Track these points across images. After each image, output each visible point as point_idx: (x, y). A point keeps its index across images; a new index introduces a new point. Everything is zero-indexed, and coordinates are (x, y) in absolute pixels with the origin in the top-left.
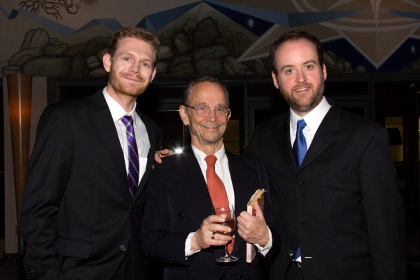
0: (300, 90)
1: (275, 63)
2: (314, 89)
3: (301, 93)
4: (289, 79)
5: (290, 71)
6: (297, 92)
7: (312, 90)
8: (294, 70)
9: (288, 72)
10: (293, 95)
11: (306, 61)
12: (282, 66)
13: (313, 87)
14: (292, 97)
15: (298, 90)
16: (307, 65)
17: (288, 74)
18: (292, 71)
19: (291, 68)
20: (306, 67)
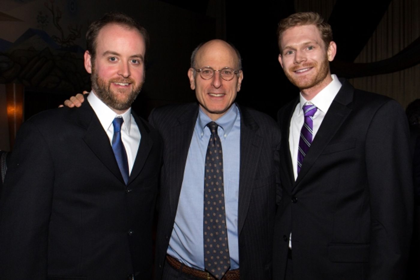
0: (119, 84)
1: (96, 44)
2: (134, 87)
3: (120, 87)
4: (110, 68)
5: (113, 59)
6: (116, 85)
7: (133, 87)
8: (118, 59)
9: (110, 60)
10: (109, 87)
11: (134, 54)
12: (105, 51)
13: (135, 84)
14: (109, 89)
16: (133, 59)
17: (110, 61)
18: (116, 60)
19: (115, 57)
20: (131, 61)
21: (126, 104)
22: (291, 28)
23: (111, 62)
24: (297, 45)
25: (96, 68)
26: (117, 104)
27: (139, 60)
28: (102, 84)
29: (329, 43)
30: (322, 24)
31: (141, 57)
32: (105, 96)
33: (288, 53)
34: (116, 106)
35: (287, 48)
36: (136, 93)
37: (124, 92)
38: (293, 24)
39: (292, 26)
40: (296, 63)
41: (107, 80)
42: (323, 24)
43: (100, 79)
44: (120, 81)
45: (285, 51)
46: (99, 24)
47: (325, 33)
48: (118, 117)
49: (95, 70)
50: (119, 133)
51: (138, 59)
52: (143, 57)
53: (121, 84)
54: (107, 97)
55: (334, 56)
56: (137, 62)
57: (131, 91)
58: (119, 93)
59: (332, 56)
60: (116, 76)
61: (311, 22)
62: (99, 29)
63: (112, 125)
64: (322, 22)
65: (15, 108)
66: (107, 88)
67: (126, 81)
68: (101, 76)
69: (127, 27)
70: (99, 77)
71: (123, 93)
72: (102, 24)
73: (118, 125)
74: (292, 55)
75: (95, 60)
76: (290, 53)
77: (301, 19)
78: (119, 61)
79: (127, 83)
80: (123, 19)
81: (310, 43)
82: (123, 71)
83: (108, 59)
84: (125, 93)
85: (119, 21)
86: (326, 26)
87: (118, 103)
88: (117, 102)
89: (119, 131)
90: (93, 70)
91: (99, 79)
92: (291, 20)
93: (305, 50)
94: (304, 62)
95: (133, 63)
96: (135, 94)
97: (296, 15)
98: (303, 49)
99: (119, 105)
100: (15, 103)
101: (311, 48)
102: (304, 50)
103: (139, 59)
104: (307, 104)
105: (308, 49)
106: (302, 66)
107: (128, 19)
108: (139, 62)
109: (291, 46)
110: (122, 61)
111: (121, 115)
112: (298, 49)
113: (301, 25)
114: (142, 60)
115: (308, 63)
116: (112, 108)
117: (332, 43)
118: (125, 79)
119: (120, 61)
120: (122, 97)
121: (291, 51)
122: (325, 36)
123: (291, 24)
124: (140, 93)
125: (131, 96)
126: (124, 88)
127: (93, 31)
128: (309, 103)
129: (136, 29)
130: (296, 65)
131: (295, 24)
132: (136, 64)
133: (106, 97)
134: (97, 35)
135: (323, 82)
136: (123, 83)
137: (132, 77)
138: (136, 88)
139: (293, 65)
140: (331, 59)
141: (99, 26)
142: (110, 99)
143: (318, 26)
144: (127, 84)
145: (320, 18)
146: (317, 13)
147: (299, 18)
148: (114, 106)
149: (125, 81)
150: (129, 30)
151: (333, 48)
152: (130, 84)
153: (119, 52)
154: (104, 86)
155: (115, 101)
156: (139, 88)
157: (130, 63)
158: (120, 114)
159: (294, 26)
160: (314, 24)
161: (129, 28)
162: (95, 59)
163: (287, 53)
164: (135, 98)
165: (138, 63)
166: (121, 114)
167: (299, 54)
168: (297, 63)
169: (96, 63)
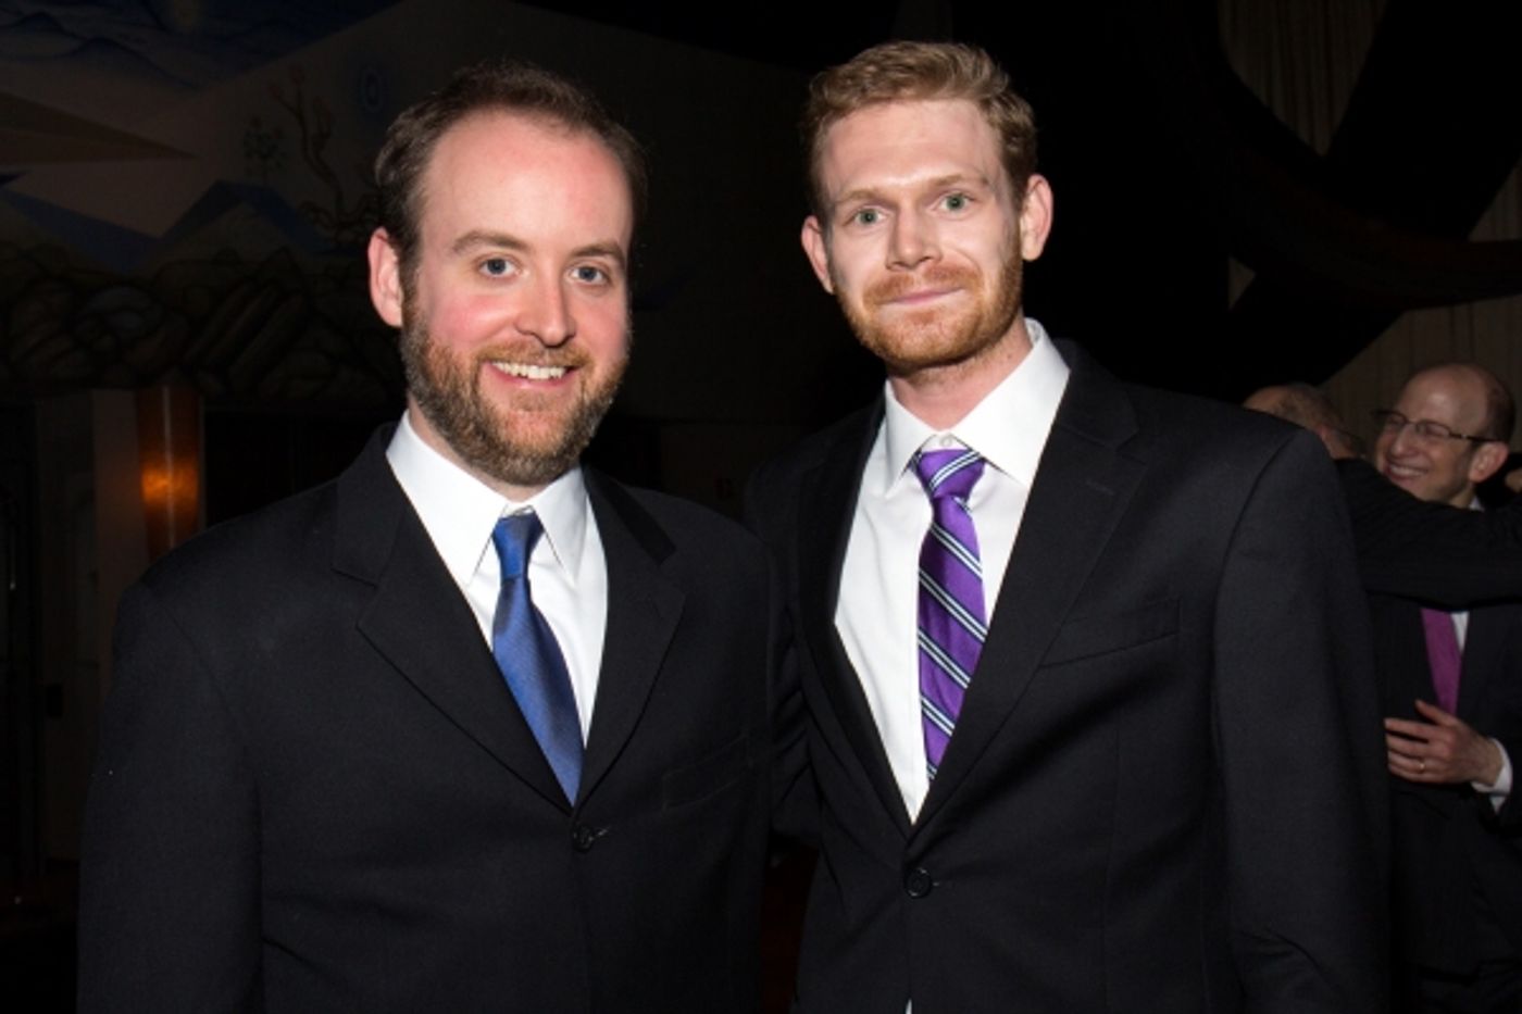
0: (524, 370)
1: (420, 202)
2: (588, 382)
3: (525, 386)
4: (482, 302)
5: (496, 266)
6: (505, 376)
7: (583, 383)
8: (518, 264)
9: (486, 270)
10: (475, 382)
11: (589, 240)
12: (460, 234)
13: (592, 371)
14: (474, 391)
15: (515, 369)
16: (584, 263)
17: (482, 275)
18: (509, 269)
19: (507, 255)
20: (576, 274)
21: (552, 458)
22: (876, 108)
23: (488, 278)
24: (901, 182)
25: (422, 302)
26: (509, 460)
27: (607, 268)
28: (444, 371)
29: (1025, 184)
30: (999, 99)
31: (616, 253)
32: (459, 422)
33: (858, 219)
34: (506, 468)
35: (857, 195)
36: (595, 406)
37: (540, 409)
38: (884, 95)
39: (877, 100)
40: (897, 267)
41: (465, 356)
42: (1004, 98)
43: (437, 351)
44: (524, 355)
45: (845, 210)
46: (430, 115)
47: (1014, 139)
48: (518, 514)
49: (419, 314)
50: (520, 582)
51: (600, 263)
52: (625, 253)
53: (534, 372)
54: (471, 427)
55: (1043, 237)
56: (598, 278)
57: (572, 403)
58: (521, 412)
59: (1037, 237)
60: (508, 335)
61: (960, 88)
62: (434, 137)
63: (492, 548)
64: (999, 91)
65: (170, 475)
66: (468, 385)
67: (551, 355)
68: (439, 337)
69: (553, 126)
70: (433, 344)
71: (536, 413)
72: (445, 113)
73: (514, 545)
74: (874, 227)
75: (418, 271)
76: (868, 218)
77: (922, 74)
78: (521, 272)
79: (558, 366)
80: (539, 89)
81: (957, 178)
82: (541, 317)
83: (477, 265)
84: (545, 413)
85: (521, 99)
86: (1014, 108)
87: (516, 456)
88: (512, 449)
89: (521, 571)
90: (407, 315)
91: (433, 350)
92: (874, 75)
93: (932, 206)
94: (930, 261)
95: (583, 281)
96: (591, 415)
97: (891, 49)
98: (927, 204)
99: (518, 462)
100: (169, 457)
101: (956, 203)
102: (929, 211)
103: (609, 261)
104: (935, 446)
105: (944, 206)
106: (923, 281)
107: (559, 88)
108: (606, 276)
109: (876, 190)
110: (538, 273)
111: (528, 503)
112: (907, 205)
113: (919, 97)
114: (622, 266)
115: (946, 269)
116: (490, 478)
117: (1039, 182)
118: (547, 352)
119: (526, 273)
120: (537, 431)
121: (871, 210)
122: (1014, 149)
123: (876, 94)
124: (613, 408)
125: (577, 425)
126: (542, 389)
127: (406, 146)
128: (942, 442)
129: (591, 131)
130: (895, 274)
131: (892, 91)
132: (595, 286)
133: (465, 427)
134: (421, 161)
135: (998, 349)
136: (540, 366)
137: (580, 341)
138: (597, 389)
139: (883, 274)
140: (1032, 249)
141: (434, 126)
142: (480, 438)
143: (985, 104)
144: (558, 372)
145: (993, 75)
146: (983, 51)
147: (910, 68)
148: (500, 469)
149: (547, 358)
150: (565, 136)
151: (1040, 200)
152: (569, 369)
153: (519, 234)
154: (455, 379)
155: (501, 448)
156: (609, 385)
157: (569, 280)
158: (522, 501)
159: (889, 100)
160: (971, 98)
161: (563, 130)
162: (417, 266)
163: (852, 219)
164: (592, 431)
165: (605, 281)
166: (526, 498)
167: (908, 225)
168: (901, 263)
169: (422, 283)
